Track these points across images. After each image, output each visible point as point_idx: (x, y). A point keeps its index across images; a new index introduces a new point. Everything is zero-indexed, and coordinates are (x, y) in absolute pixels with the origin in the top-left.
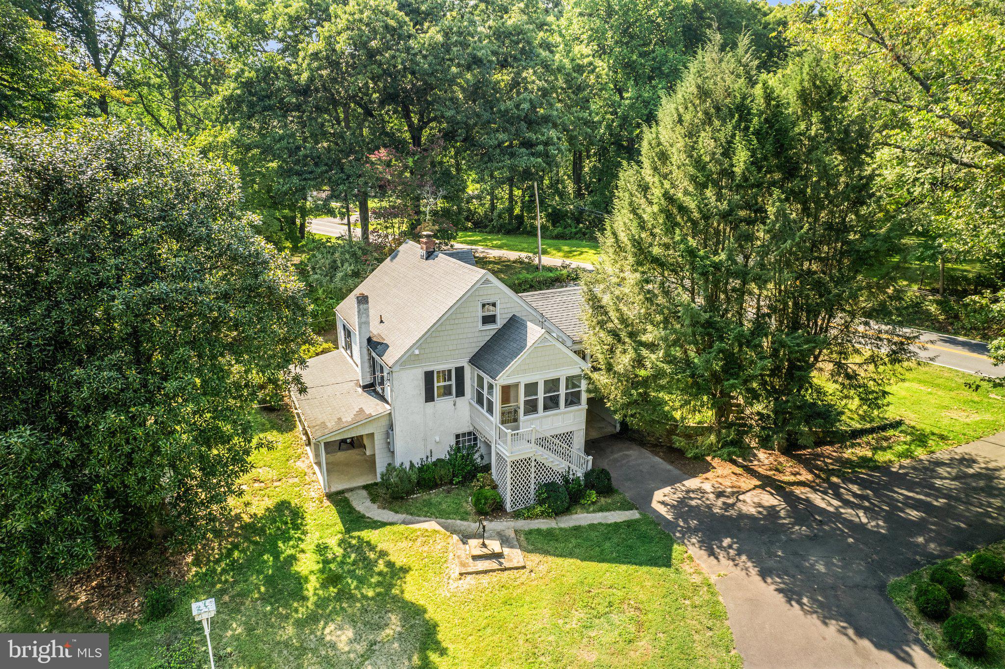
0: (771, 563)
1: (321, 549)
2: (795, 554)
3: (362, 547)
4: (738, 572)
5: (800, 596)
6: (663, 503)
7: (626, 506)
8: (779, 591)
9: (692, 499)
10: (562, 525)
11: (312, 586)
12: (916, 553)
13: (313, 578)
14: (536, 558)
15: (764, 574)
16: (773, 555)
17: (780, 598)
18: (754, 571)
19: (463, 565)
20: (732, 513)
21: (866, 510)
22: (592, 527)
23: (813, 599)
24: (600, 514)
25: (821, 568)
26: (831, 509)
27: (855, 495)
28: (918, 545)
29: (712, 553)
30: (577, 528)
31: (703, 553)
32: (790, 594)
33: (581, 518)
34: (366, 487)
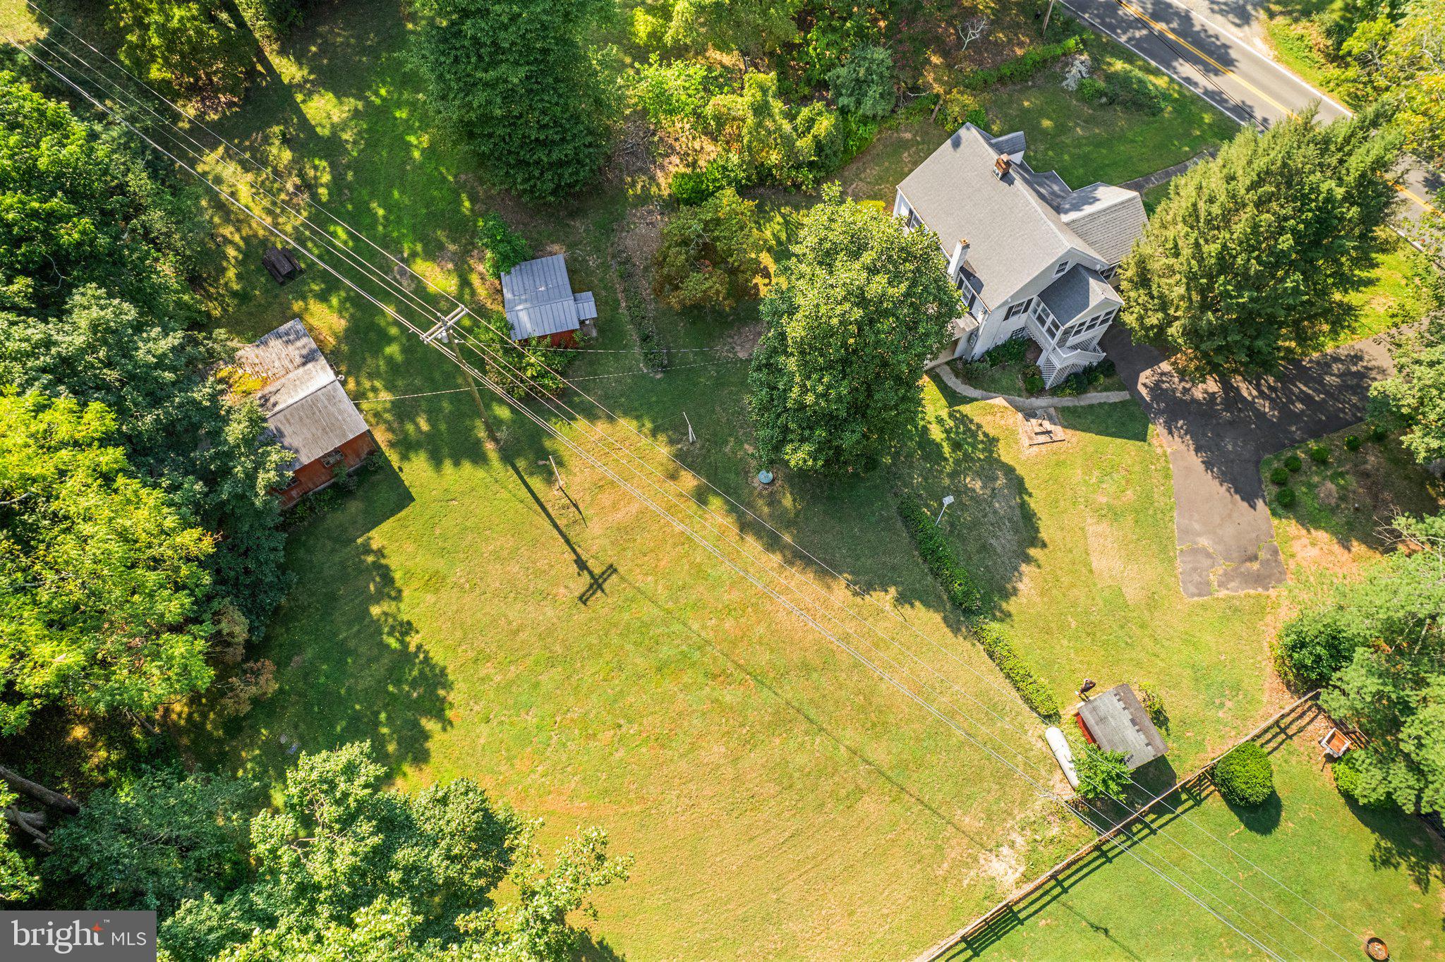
0: (1203, 442)
1: (940, 421)
2: (1218, 435)
3: (964, 420)
4: (1183, 447)
5: (1213, 466)
6: (1144, 385)
7: (1121, 388)
8: (1203, 462)
9: (1163, 382)
10: (1082, 403)
11: (946, 449)
12: (1286, 438)
13: (945, 444)
14: (1070, 432)
15: (1197, 450)
16: (1205, 435)
17: (1202, 467)
18: (1192, 447)
19: (1030, 438)
20: (1187, 397)
21: (1271, 400)
22: (1100, 405)
23: (1219, 469)
24: (1105, 394)
25: (1230, 447)
26: (1250, 398)
27: (1270, 387)
28: (1290, 432)
29: (1171, 433)
30: (1091, 406)
31: (1165, 432)
32: (1208, 465)
33: (1094, 397)
34: (948, 363)
